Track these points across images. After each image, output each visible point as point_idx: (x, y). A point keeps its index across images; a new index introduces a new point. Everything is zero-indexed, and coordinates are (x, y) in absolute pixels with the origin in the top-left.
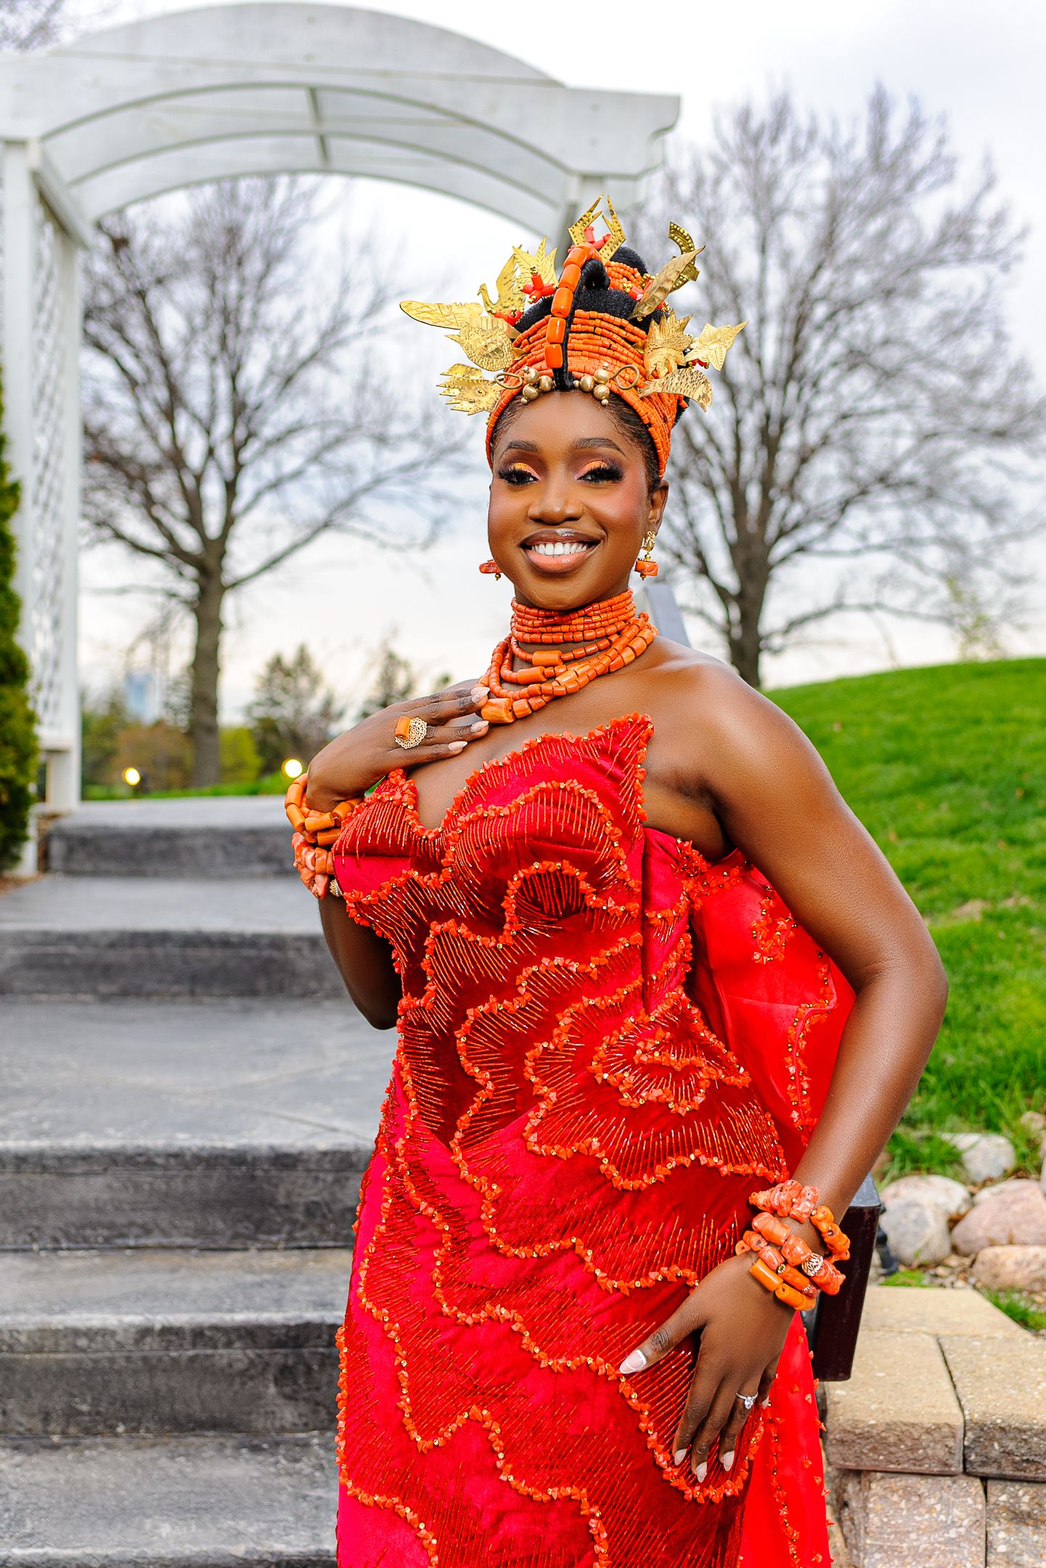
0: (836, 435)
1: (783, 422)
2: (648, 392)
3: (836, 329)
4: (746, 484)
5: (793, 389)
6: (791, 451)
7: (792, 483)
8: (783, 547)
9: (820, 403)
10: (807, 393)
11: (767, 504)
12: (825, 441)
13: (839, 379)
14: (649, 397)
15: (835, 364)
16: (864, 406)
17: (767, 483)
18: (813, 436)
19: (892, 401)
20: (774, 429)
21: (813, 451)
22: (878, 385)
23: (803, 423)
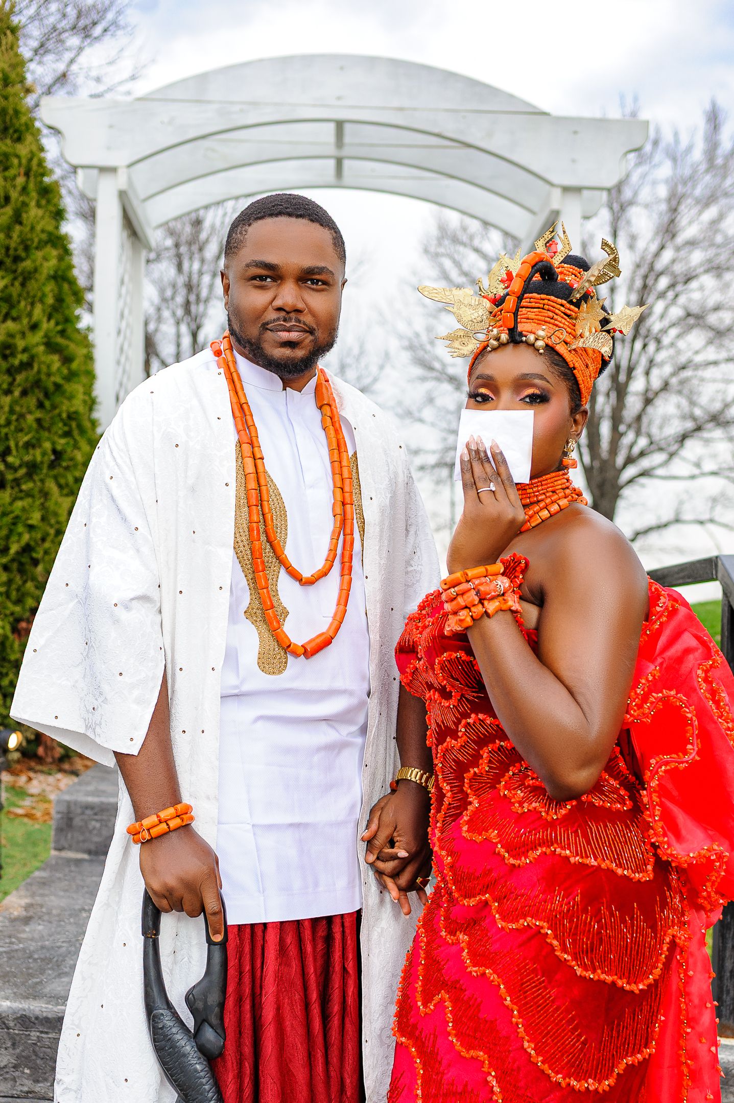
0: (674, 381)
1: (630, 370)
2: (574, 347)
3: (676, 296)
4: (600, 418)
5: (638, 345)
6: (636, 394)
7: (639, 418)
8: (630, 472)
9: (661, 356)
10: (652, 347)
11: (616, 435)
12: (666, 386)
13: (679, 336)
14: (575, 350)
15: (673, 325)
16: (699, 359)
17: (616, 419)
18: (656, 383)
19: (723, 355)
20: (622, 378)
21: (657, 394)
22: (710, 342)
23: (647, 373)
